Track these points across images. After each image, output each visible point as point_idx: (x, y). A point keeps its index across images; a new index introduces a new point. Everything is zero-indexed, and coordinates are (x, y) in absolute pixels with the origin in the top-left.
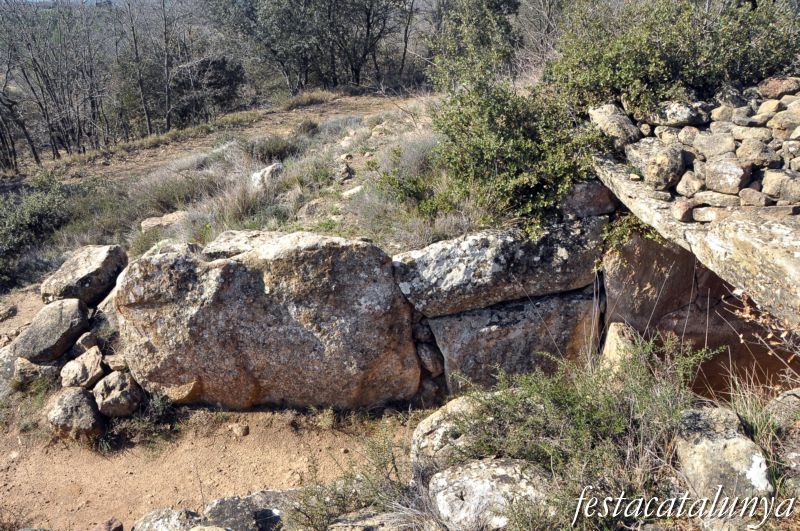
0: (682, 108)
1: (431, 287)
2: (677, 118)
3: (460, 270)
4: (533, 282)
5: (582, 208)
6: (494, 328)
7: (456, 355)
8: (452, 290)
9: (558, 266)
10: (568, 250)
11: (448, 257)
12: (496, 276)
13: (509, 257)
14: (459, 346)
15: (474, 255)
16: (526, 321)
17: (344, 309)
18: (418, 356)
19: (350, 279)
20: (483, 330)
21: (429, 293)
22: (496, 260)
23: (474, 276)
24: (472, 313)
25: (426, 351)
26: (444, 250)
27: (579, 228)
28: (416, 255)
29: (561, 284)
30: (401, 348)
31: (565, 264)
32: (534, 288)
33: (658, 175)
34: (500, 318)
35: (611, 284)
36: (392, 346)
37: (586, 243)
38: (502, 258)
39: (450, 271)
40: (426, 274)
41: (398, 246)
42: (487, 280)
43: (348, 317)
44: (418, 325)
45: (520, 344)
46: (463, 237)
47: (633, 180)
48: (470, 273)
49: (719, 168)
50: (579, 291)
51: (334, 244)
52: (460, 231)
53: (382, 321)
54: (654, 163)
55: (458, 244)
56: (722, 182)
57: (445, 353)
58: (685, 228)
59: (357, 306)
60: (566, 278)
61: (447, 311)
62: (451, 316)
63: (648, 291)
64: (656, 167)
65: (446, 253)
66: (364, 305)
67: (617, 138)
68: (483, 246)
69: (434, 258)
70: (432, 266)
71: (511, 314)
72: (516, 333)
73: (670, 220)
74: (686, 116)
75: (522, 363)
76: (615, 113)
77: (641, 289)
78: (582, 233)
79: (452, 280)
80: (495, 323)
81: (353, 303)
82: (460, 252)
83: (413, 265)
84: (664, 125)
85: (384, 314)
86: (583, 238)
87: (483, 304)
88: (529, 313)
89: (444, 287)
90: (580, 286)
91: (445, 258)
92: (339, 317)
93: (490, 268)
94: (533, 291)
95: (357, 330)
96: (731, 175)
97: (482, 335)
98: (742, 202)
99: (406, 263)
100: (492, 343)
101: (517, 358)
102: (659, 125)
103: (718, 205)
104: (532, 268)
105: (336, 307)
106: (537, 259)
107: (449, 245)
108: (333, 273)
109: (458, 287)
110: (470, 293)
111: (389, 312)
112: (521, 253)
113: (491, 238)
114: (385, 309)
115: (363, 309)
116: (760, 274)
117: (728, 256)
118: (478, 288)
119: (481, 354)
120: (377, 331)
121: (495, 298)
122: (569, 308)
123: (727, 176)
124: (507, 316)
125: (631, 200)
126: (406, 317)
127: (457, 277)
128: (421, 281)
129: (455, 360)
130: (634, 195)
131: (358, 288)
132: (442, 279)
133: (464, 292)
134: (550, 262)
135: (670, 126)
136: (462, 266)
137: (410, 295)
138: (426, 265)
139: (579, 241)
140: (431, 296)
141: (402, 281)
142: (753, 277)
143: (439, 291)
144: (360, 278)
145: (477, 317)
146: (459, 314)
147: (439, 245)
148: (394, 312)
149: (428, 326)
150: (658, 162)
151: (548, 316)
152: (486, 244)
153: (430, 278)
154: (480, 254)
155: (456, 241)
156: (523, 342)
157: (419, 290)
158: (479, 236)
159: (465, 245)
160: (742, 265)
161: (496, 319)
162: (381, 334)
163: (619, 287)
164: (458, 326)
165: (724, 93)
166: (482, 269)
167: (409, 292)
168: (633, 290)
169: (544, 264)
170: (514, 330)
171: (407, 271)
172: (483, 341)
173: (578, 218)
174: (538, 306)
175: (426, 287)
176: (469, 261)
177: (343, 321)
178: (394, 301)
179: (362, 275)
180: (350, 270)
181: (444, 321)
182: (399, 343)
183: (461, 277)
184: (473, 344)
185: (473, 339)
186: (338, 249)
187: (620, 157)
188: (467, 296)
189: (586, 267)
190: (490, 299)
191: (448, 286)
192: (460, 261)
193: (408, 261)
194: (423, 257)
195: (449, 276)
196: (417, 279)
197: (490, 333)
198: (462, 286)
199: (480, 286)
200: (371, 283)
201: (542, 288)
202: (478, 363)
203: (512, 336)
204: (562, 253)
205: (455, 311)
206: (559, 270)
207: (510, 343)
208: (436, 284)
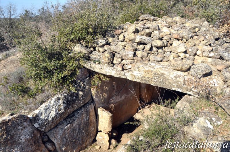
0: (103, 40)
1: (46, 121)
2: (102, 43)
3: (53, 111)
4: (75, 105)
5: (81, 78)
6: (69, 125)
7: (59, 140)
8: (53, 119)
9: (81, 98)
10: (82, 92)
11: (48, 108)
12: (65, 108)
13: (67, 100)
14: (60, 137)
15: (56, 104)
16: (77, 118)
17: (16, 144)
18: (46, 147)
19: (15, 132)
20: (66, 128)
21: (46, 123)
22: (64, 103)
23: (58, 111)
24: (60, 124)
25: (48, 144)
26: (46, 106)
27: (82, 84)
28: (37, 112)
29: (82, 103)
30: (40, 148)
31: (83, 96)
32: (76, 107)
33: (108, 60)
34: (69, 121)
35: (96, 97)
36: (37, 149)
37: (86, 88)
38: (65, 102)
39: (50, 112)
40: (42, 117)
41: (27, 111)
42: (63, 111)
43: (18, 146)
44: (43, 136)
45: (77, 127)
46: (50, 99)
47: (98, 64)
48: (57, 111)
49: (126, 53)
50: (87, 103)
51: (4, 120)
52: (48, 97)
53: (31, 141)
54: (106, 57)
55: (50, 102)
56: (128, 57)
57: (55, 142)
58: (124, 72)
59: (20, 141)
60: (84, 100)
61: (52, 127)
62: (54, 128)
63: (104, 95)
64: (107, 58)
65: (47, 107)
66: (23, 139)
67: (86, 53)
68: (58, 100)
69: (43, 110)
70: (43, 113)
71: (72, 118)
72: (75, 124)
73: (118, 71)
74: (105, 42)
75: (79, 133)
76: (81, 46)
77: (103, 96)
78: (84, 85)
79: (52, 115)
80: (68, 124)
81: (18, 140)
82: (51, 105)
83: (37, 116)
84: (98, 46)
85: (31, 139)
86: (85, 86)
87: (62, 119)
88: (77, 116)
89: (50, 119)
90: (88, 101)
91: (47, 109)
92: (14, 148)
93: (63, 106)
94: (75, 108)
95: (23, 149)
96: (130, 54)
97: (66, 129)
98: (136, 61)
99: (34, 116)
100: (69, 130)
101: (77, 131)
102: (97, 47)
103: (130, 63)
104: (74, 101)
105: (12, 145)
106: (74, 98)
107: (47, 104)
108: (7, 133)
109: (55, 117)
110: (59, 117)
111: (33, 137)
112: (70, 98)
113: (60, 96)
114: (31, 136)
115: (23, 140)
116: (154, 77)
117: (142, 75)
118: (61, 115)
119: (67, 136)
120: (30, 146)
121: (66, 116)
122: (87, 109)
123: (129, 55)
124: (71, 120)
125: (102, 70)
126: (39, 135)
127: (53, 114)
128: (42, 120)
129: (59, 142)
130: (102, 68)
131: (19, 134)
132: (48, 116)
133: (57, 118)
134: (78, 97)
135: (100, 46)
136: (54, 109)
137: (39, 127)
138: (41, 114)
139: (84, 88)
140: (46, 124)
141: (35, 123)
142: (151, 79)
143: (49, 121)
144: (19, 129)
145: (62, 124)
146: (56, 126)
147: (43, 105)
148: (34, 136)
149: (47, 135)
150: (107, 56)
151: (82, 114)
152: (59, 99)
153: (44, 118)
154: (58, 103)
155: (49, 101)
156: (78, 126)
157: (42, 124)
158: (56, 97)
159: (52, 102)
160: (146, 77)
161: (68, 122)
162: (32, 146)
163: (97, 97)
164: (57, 130)
165: (108, 35)
166: (60, 108)
167: (38, 126)
168: (101, 97)
169: (77, 98)
170: (74, 123)
171: (35, 119)
172: (66, 131)
173: (81, 81)
174: (79, 112)
175: (44, 122)
176: (55, 107)
177: (16, 149)
178: (33, 132)
179: (19, 128)
180: (14, 128)
181: (53, 131)
182: (39, 146)
183: (55, 113)
184: (64, 134)
185: (63, 132)
186: (6, 122)
187: (88, 59)
188: (58, 119)
189: (88, 95)
190: (64, 117)
191: (51, 118)
192: (52, 108)
193: (35, 115)
194: (40, 111)
195: (50, 115)
196: (40, 120)
197: (68, 127)
198: (56, 116)
199: (61, 113)
200: (24, 129)
201: (78, 106)
202: (67, 139)
203: (74, 125)
204: (81, 93)
205: (55, 126)
206: (81, 99)
207: (74, 128)
208: (47, 119)
